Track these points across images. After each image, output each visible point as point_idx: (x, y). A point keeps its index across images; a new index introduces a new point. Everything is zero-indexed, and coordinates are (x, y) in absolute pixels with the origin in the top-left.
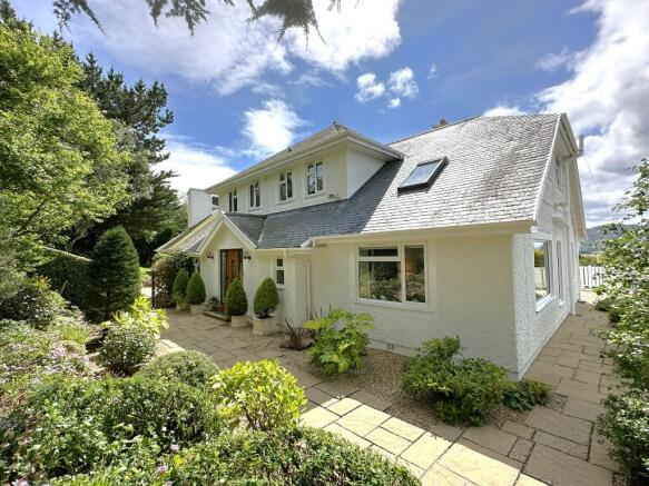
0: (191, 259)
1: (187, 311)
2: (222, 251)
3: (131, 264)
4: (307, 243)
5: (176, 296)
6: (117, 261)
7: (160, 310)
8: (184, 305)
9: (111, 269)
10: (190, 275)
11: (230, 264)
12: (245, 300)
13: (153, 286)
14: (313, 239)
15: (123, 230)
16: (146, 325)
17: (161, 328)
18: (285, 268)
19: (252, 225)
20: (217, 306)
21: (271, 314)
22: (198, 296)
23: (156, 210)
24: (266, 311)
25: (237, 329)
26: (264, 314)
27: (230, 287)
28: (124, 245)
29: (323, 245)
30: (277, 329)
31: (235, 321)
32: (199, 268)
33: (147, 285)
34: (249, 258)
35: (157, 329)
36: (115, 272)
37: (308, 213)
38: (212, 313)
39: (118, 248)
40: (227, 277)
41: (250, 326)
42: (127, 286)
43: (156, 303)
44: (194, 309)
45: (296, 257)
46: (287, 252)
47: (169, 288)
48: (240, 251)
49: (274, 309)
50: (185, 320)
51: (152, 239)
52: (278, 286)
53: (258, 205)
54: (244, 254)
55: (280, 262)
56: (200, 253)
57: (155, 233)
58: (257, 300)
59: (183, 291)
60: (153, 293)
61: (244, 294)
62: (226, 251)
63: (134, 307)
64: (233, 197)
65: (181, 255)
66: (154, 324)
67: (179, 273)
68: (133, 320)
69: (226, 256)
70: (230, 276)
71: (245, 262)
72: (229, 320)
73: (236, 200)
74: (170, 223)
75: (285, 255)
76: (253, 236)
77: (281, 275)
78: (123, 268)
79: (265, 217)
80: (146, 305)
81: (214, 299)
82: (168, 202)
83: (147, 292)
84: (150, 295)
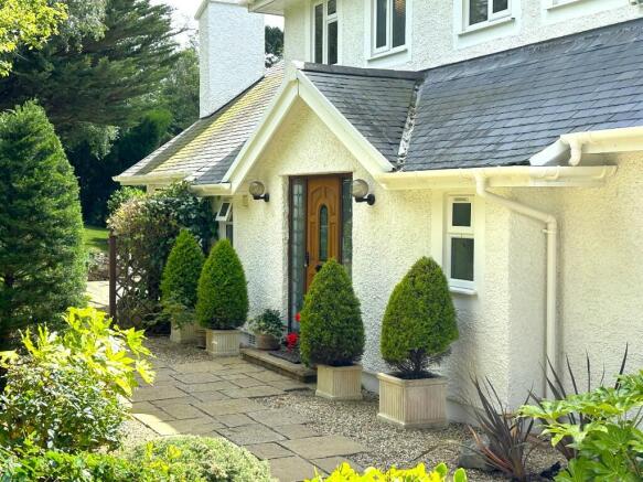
0: (209, 202)
1: (198, 346)
2: (292, 180)
3: (61, 206)
4: (553, 151)
5: (170, 304)
6: (27, 196)
7: (130, 333)
8: (191, 329)
9: (14, 215)
10: (206, 249)
11: (314, 218)
12: (355, 322)
13: (112, 276)
14: (573, 139)
15: (40, 112)
16: (100, 370)
17: (136, 378)
18: (477, 230)
19: (379, 101)
20: (278, 338)
21: (433, 368)
22: (229, 307)
23: (116, 65)
24: (418, 356)
25: (334, 403)
26: (410, 364)
27: (315, 285)
28: (43, 154)
29: (607, 160)
30: (448, 413)
31: (328, 380)
32: (230, 229)
33: (96, 275)
34: (371, 200)
35: (124, 383)
36: (22, 225)
37: (560, 59)
38: (265, 357)
39: (29, 159)
40: (307, 258)
41: (370, 400)
42: (52, 265)
43: (120, 315)
44: (217, 340)
45: (515, 197)
46: (487, 182)
47: (153, 282)
48: (343, 179)
49: (440, 352)
50: (194, 370)
51: (106, 149)
52: (455, 285)
53: (399, 39)
54: (356, 189)
55: (462, 214)
56: (232, 184)
57: (112, 132)
58: (393, 320)
59: (189, 291)
60: (113, 293)
61: (354, 304)
62: (306, 180)
63: (69, 318)
64: (327, 19)
65: (184, 191)
66: (117, 367)
67: (180, 240)
68: (68, 352)
69: (306, 195)
70: (316, 254)
71: (359, 210)
72: (311, 379)
73: (333, 28)
74: (151, 102)
75: (480, 189)
76: (384, 134)
77: (463, 254)
78: (43, 217)
79: (417, 78)
80: (99, 320)
81: (270, 317)
82: (146, 43)
83: (99, 292)
84: (106, 301)
